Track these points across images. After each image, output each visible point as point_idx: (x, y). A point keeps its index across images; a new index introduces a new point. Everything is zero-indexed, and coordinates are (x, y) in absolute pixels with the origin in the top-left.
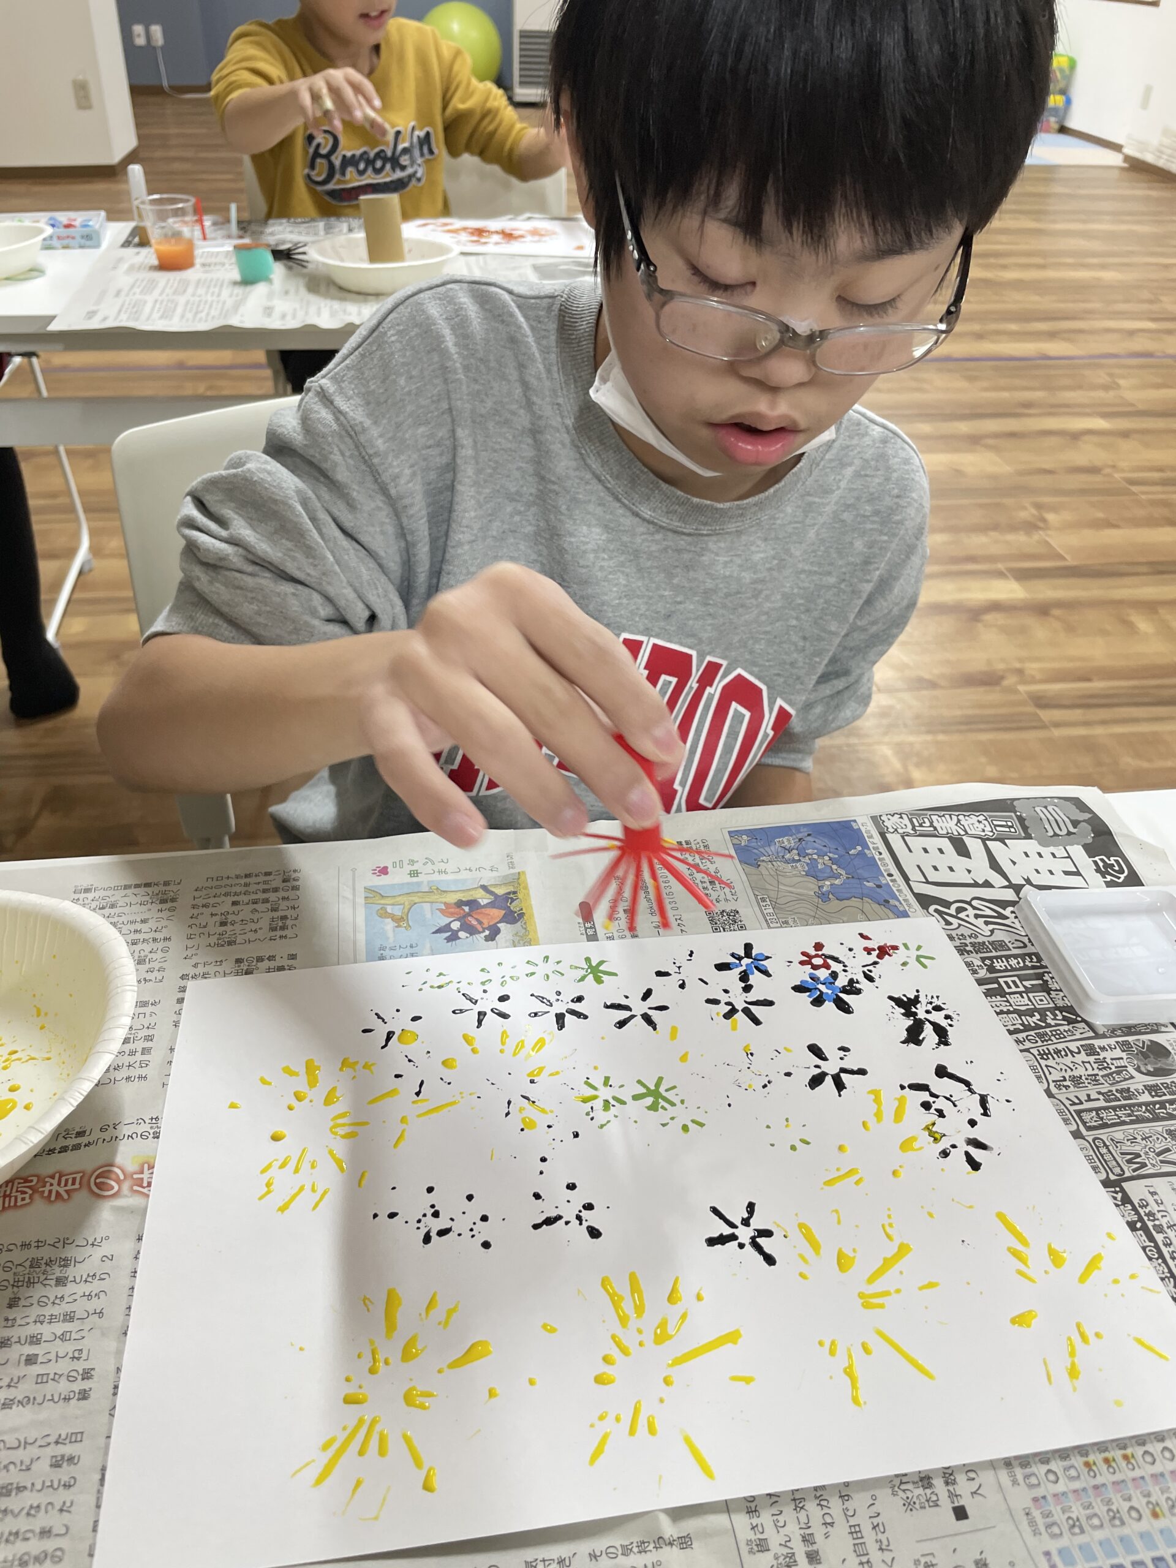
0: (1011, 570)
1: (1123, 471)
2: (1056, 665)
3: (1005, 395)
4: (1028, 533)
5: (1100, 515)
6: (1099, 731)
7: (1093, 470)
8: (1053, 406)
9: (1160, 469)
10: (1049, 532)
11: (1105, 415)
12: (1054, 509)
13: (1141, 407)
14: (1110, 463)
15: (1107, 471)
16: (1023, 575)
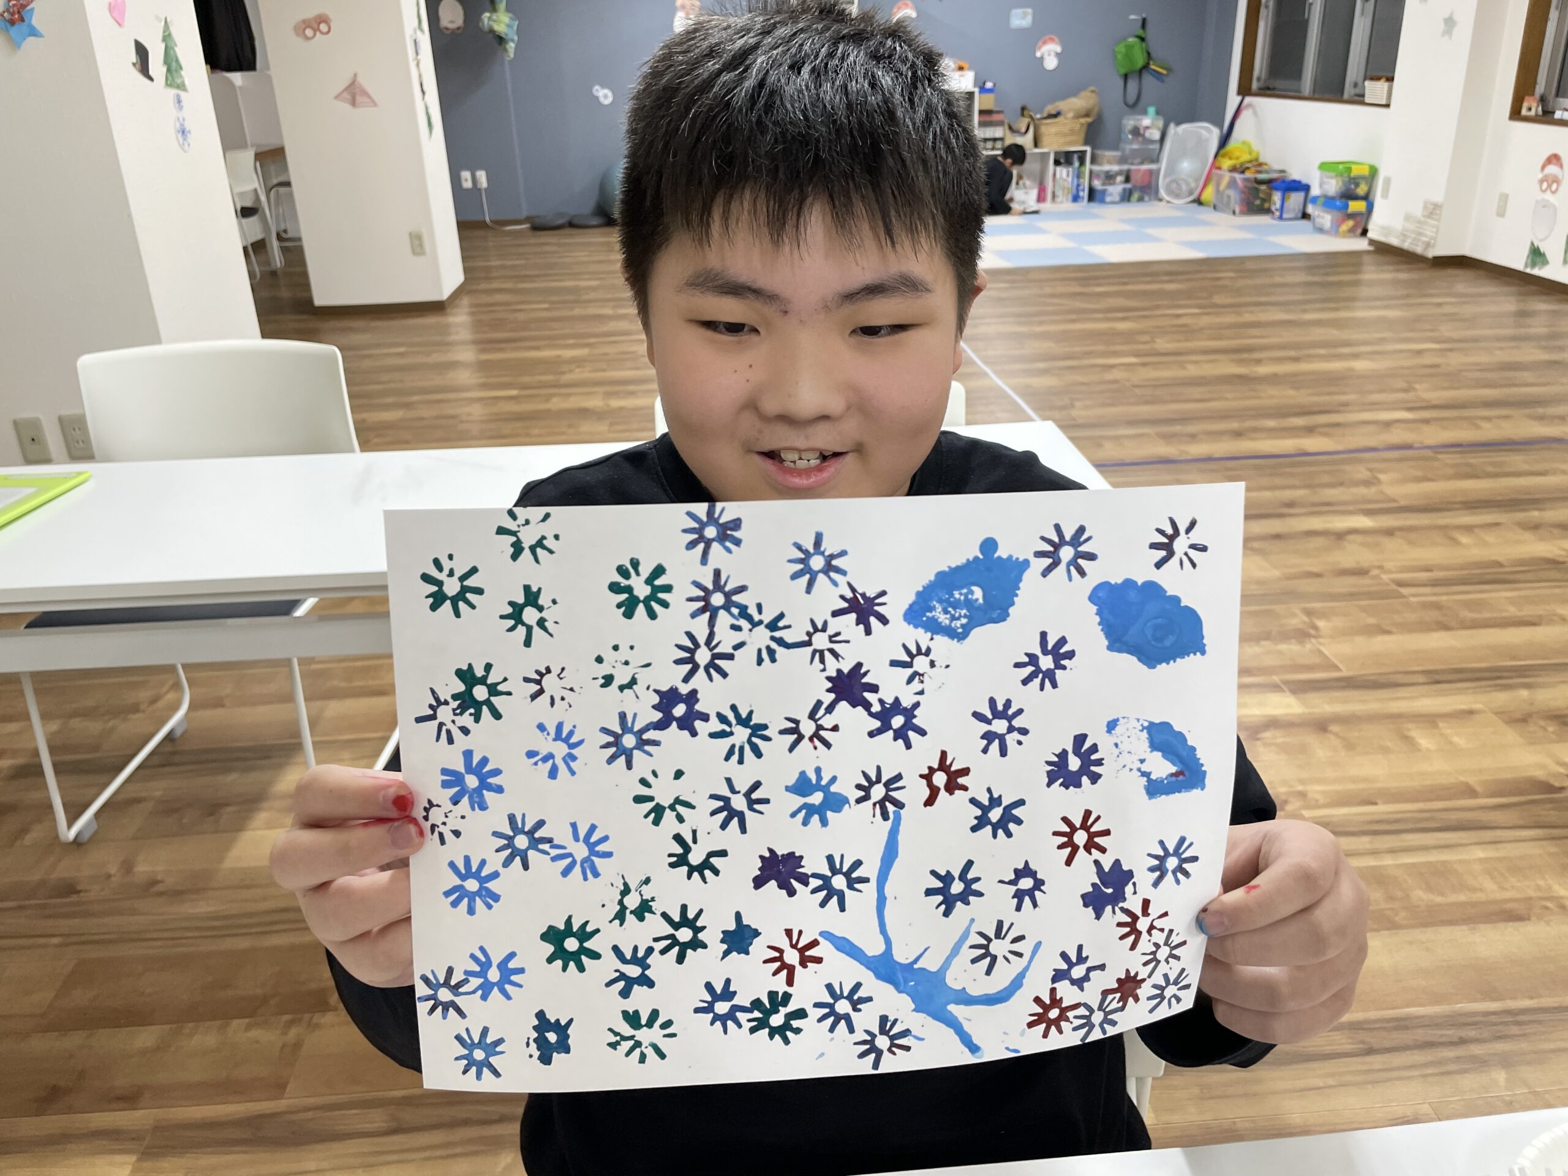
0: (1286, 683)
1: (1390, 572)
2: (1338, 787)
3: (1267, 494)
4: (1301, 642)
5: (1372, 621)
6: (1388, 861)
7: (1361, 572)
8: (1314, 505)
9: (1428, 569)
10: (1321, 640)
11: (1368, 513)
12: (1323, 615)
13: (1403, 503)
14: (1377, 564)
15: (1375, 572)
16: (1299, 688)
